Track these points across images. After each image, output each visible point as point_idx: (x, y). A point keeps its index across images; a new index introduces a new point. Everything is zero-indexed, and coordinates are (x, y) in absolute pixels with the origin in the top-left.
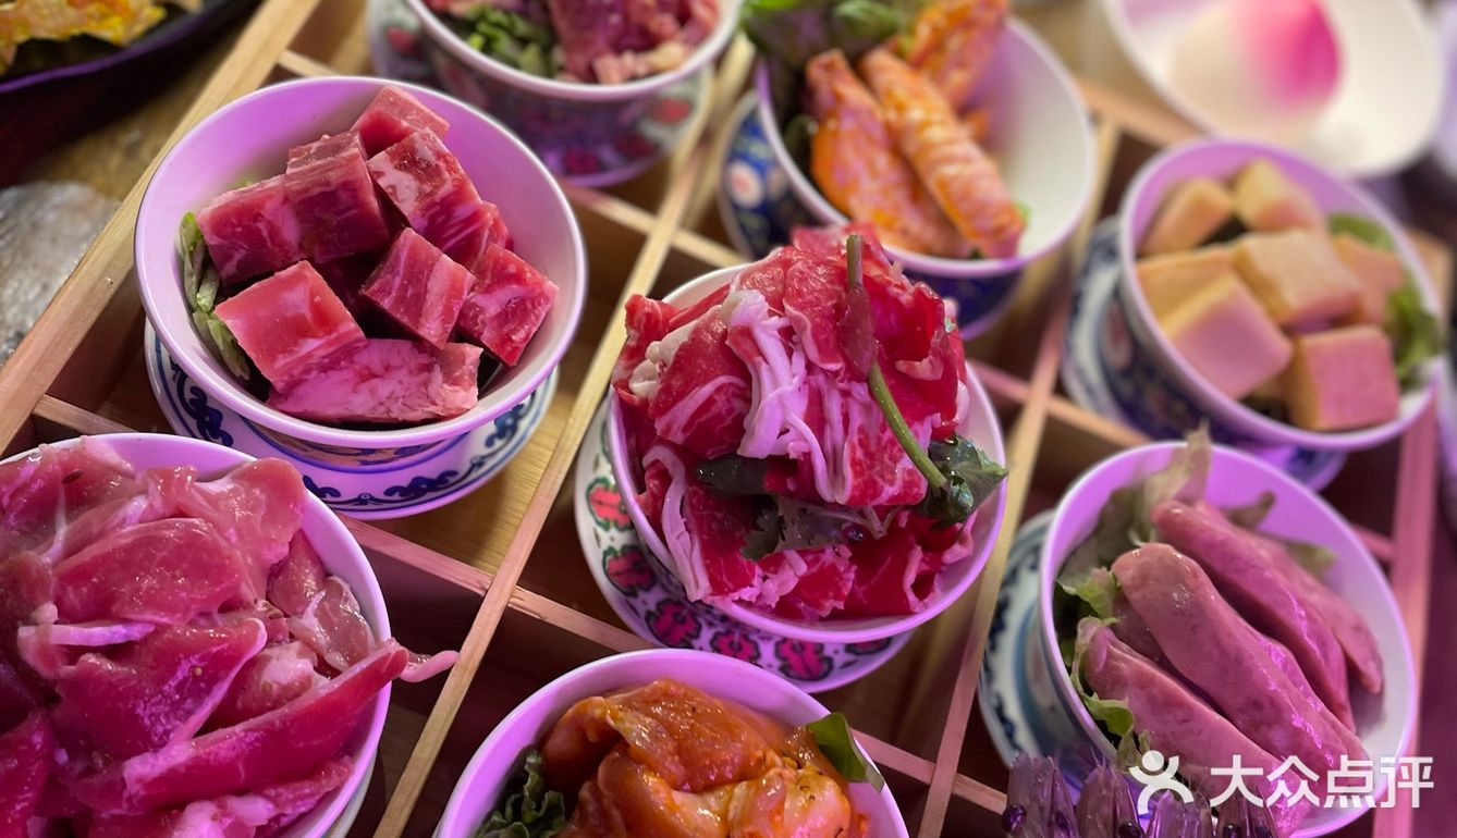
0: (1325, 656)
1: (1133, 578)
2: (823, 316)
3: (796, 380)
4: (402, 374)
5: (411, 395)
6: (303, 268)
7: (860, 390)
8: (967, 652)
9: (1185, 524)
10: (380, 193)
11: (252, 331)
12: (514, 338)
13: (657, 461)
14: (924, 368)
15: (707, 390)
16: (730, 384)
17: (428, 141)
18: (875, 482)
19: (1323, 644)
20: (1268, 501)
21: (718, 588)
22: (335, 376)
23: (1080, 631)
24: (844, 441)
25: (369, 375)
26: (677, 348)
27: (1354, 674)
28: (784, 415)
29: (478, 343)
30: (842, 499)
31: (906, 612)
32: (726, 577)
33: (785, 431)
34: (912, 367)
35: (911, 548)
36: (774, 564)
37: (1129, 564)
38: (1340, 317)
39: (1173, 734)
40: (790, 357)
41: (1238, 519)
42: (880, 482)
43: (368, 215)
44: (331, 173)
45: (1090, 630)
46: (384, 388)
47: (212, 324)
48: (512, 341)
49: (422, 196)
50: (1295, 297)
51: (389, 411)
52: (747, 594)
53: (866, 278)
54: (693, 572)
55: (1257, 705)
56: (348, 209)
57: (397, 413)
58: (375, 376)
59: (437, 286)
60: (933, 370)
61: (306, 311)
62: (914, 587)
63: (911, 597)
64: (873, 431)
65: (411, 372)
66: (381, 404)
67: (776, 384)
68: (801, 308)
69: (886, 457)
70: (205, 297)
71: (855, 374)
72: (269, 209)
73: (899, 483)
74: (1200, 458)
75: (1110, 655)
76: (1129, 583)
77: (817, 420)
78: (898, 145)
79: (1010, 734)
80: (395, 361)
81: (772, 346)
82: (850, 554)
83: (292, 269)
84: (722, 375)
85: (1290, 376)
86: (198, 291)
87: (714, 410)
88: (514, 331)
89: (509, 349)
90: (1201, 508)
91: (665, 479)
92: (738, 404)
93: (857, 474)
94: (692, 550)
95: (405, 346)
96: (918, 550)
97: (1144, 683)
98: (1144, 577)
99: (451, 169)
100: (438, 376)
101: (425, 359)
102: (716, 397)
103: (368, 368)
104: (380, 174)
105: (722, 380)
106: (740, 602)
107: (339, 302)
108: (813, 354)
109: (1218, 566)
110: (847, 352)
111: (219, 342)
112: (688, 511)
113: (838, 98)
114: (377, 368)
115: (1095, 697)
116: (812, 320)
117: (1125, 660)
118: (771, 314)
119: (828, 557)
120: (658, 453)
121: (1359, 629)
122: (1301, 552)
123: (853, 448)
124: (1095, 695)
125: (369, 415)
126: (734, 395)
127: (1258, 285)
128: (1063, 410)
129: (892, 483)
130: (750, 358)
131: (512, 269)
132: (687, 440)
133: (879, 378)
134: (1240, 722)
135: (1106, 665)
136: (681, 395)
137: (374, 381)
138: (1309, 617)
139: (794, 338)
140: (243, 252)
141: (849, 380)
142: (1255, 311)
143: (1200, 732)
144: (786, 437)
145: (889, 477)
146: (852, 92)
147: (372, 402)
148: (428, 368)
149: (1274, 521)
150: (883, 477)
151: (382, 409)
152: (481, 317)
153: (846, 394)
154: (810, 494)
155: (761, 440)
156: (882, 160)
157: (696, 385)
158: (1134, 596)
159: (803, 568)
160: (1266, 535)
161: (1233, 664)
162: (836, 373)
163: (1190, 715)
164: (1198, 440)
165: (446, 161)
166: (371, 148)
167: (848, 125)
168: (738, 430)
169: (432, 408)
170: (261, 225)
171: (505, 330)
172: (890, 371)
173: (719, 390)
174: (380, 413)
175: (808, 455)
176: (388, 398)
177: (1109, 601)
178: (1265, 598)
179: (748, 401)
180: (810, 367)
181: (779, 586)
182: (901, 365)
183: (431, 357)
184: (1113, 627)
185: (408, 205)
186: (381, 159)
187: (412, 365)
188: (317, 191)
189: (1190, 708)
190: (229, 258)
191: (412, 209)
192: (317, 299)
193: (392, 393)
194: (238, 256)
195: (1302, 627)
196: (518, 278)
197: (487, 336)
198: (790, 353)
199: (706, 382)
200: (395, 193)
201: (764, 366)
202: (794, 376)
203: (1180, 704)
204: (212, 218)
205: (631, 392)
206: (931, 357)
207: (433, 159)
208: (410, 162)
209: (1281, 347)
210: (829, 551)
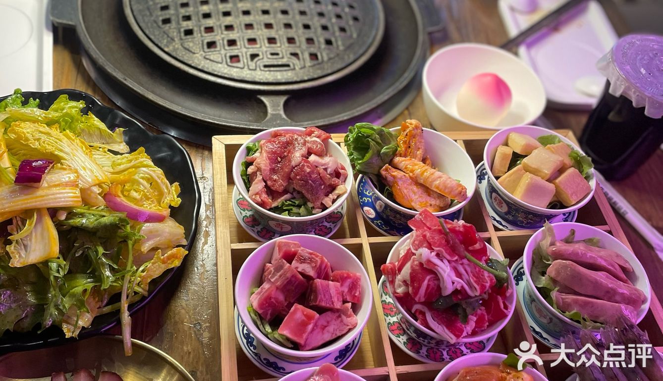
0: (616, 269)
1: (555, 274)
2: (445, 246)
3: (448, 267)
4: (333, 322)
5: (340, 327)
6: (296, 306)
7: (465, 261)
8: (521, 319)
9: (559, 251)
10: (301, 273)
11: (292, 332)
12: (356, 295)
13: (417, 310)
14: (477, 246)
15: (426, 282)
16: (431, 278)
17: (304, 251)
18: (483, 285)
19: (613, 266)
20: (573, 232)
21: (458, 336)
22: (315, 332)
23: (552, 296)
24: (469, 277)
25: (324, 328)
26: (409, 275)
27: (624, 269)
28: (451, 279)
29: (349, 302)
30: (478, 294)
31: (505, 316)
32: (458, 333)
33: (453, 283)
34: (474, 247)
35: (497, 298)
36: (466, 321)
37: (551, 271)
38: (561, 171)
39: (591, 312)
40: (443, 262)
41: (567, 241)
42: (484, 284)
43: (302, 281)
44: (287, 275)
45: (554, 294)
46: (331, 328)
47: (276, 336)
48: (356, 296)
49: (313, 268)
50: (547, 171)
51: (336, 334)
52: (465, 334)
53: (449, 229)
54: (448, 335)
55: (608, 292)
56: (295, 282)
57: (339, 334)
58: (326, 327)
59: (333, 292)
60: (480, 246)
61: (304, 318)
62: (504, 308)
63: (505, 311)
64: (474, 270)
65: (335, 320)
66: (333, 334)
67: (445, 272)
68: (439, 246)
69: (481, 276)
70: (268, 329)
71: (462, 258)
72: (273, 294)
73: (489, 282)
74: (550, 230)
75: (562, 298)
76: (555, 276)
77: (459, 275)
78: (416, 181)
79: (541, 336)
80: (329, 319)
81: (436, 261)
82: (484, 308)
83: (293, 309)
84: (427, 276)
85: (558, 193)
86: (265, 329)
87: (431, 287)
88: (355, 293)
89: (357, 299)
90: (558, 244)
91: (423, 314)
92: (436, 282)
93: (478, 285)
94: (444, 329)
95: (329, 313)
96: (499, 296)
97: (576, 302)
98: (558, 272)
99: (317, 256)
100: (344, 317)
101: (337, 314)
102: (430, 283)
103: (323, 325)
104: (297, 268)
105: (428, 277)
106: (464, 337)
107: (312, 311)
108: (449, 258)
109: (574, 259)
110: (457, 252)
111: (281, 340)
112: (436, 319)
113: (394, 177)
114: (325, 324)
115: (567, 313)
116: (444, 249)
117: (567, 298)
118: (431, 252)
119: (479, 312)
120: (416, 307)
121: (618, 256)
122: (589, 242)
123: (472, 278)
124: (567, 312)
125: (331, 339)
126: (434, 280)
127: (535, 172)
128: (501, 234)
129: (487, 282)
130: (434, 268)
131: (345, 275)
132: (426, 300)
133: (469, 255)
134: (606, 299)
135: (563, 302)
136: (419, 287)
137: (327, 328)
138: (605, 260)
139: (441, 256)
140: (270, 310)
141: (461, 259)
142: (538, 179)
143: (598, 308)
144: (455, 285)
145: (485, 281)
146: (396, 173)
147: (330, 335)
148: (339, 316)
149: (577, 237)
150: (484, 282)
151: (334, 335)
152: (344, 294)
153: (462, 264)
154: (466, 296)
155: (448, 289)
156: (415, 188)
157: (422, 283)
158: (558, 279)
159: (475, 319)
160: (578, 242)
161: (596, 284)
162: (457, 260)
163: (592, 303)
164: (547, 225)
165: (314, 255)
166: (290, 262)
167: (400, 183)
168: (439, 289)
169: (349, 327)
170: (273, 300)
171: (353, 294)
172: (469, 251)
173: (429, 281)
174: (334, 337)
175: (462, 287)
176: (334, 331)
177: (552, 284)
178: (591, 261)
179: (439, 279)
180: (449, 261)
181: (471, 328)
182: (471, 248)
183: (338, 313)
184: (558, 291)
185: (311, 273)
186: (294, 263)
187: (335, 317)
188: (285, 282)
189: (592, 302)
190: (267, 314)
191: (313, 273)
192: (305, 313)
193: (334, 329)
194: (269, 312)
195: (604, 263)
196: (348, 277)
197: (348, 299)
198: (442, 260)
199: (424, 281)
200: (305, 271)
201: (439, 268)
202: (447, 267)
203: (589, 303)
204: (259, 306)
205: (398, 293)
206: (479, 242)
207: (309, 256)
208: (303, 260)
209: (551, 186)
210: (478, 310)
